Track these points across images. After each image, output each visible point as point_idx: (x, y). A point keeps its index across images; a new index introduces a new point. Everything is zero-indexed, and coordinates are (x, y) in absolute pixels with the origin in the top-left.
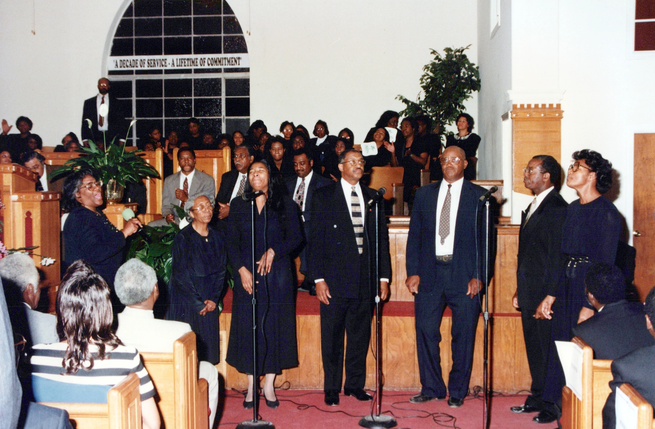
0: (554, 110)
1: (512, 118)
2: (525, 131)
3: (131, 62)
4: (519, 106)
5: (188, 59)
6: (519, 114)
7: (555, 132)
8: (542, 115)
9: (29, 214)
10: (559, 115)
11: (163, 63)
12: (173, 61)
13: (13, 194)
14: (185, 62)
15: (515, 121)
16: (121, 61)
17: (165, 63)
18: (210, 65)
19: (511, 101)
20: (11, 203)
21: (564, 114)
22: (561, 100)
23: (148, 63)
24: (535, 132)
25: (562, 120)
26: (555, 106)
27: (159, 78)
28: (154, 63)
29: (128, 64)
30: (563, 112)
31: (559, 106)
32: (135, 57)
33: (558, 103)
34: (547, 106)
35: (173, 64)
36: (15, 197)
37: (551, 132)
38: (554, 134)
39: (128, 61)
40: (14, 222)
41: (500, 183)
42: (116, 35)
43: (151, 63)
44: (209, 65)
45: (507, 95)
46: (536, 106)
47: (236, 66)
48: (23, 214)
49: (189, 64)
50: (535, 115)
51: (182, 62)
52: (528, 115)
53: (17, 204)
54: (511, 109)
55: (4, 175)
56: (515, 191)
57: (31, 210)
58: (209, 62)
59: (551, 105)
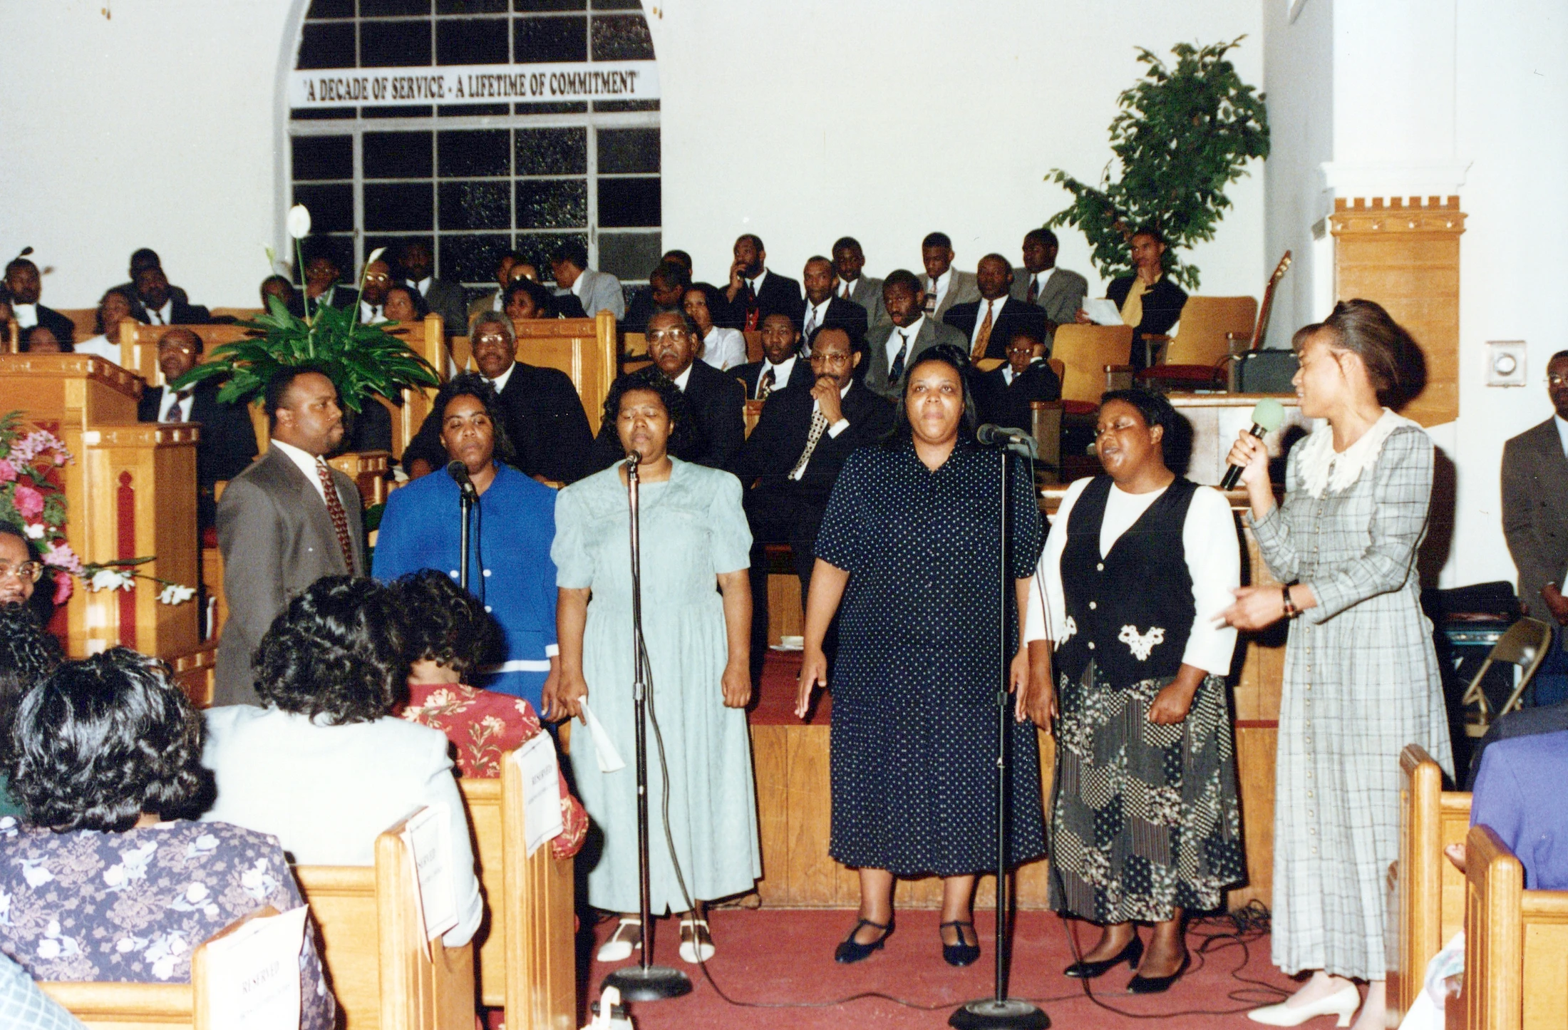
0: (1441, 212)
1: (1334, 234)
2: (1365, 268)
3: (348, 86)
4: (1350, 204)
5: (499, 78)
6: (1351, 222)
7: (1446, 268)
8: (1412, 225)
9: (126, 478)
10: (1454, 226)
11: (435, 88)
12: (460, 82)
13: (89, 430)
14: (491, 85)
16: (323, 82)
17: (440, 87)
18: (558, 92)
19: (1332, 189)
20: (85, 452)
21: (1467, 223)
22: (1459, 185)
23: (395, 88)
24: (1391, 268)
25: (1463, 238)
26: (1444, 202)
27: (423, 128)
28: (411, 88)
29: (342, 90)
30: (1465, 216)
31: (1454, 201)
32: (359, 72)
33: (1452, 193)
34: (1425, 202)
35: (461, 90)
36: (92, 437)
37: (1434, 268)
38: (1440, 273)
39: (340, 81)
40: (91, 497)
42: (310, 14)
43: (402, 88)
44: (554, 92)
45: (1322, 175)
46: (1396, 202)
47: (626, 96)
48: (113, 479)
49: (502, 91)
50: (1393, 225)
51: (484, 85)
52: (1375, 227)
53: (98, 452)
55: (68, 382)
57: (131, 469)
58: (555, 85)
59: (1434, 200)
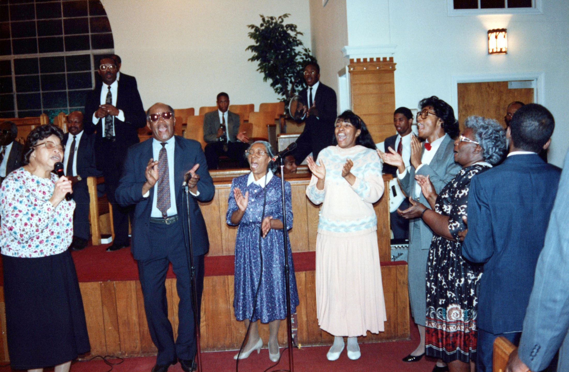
0: (387, 63)
1: (350, 72)
2: (362, 84)
4: (355, 61)
7: (389, 83)
8: (378, 68)
10: (392, 68)
15: (353, 74)
19: (348, 56)
21: (396, 67)
22: (393, 54)
24: (371, 84)
25: (395, 72)
26: (388, 59)
27: (34, 57)
30: (395, 64)
31: (391, 59)
33: (391, 56)
34: (381, 60)
37: (385, 83)
38: (388, 85)
45: (344, 51)
46: (372, 60)
50: (371, 68)
52: (365, 69)
54: (349, 63)
59: (385, 59)
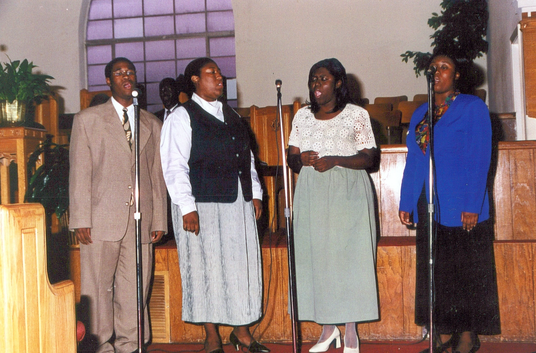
1: (522, 31)
4: (529, 15)
6: (530, 23)
15: (526, 34)
19: (520, 9)
41: (512, 117)
54: (521, 20)
56: (530, 116)
